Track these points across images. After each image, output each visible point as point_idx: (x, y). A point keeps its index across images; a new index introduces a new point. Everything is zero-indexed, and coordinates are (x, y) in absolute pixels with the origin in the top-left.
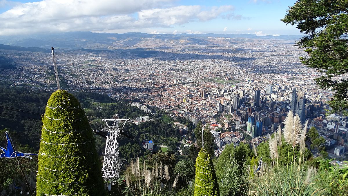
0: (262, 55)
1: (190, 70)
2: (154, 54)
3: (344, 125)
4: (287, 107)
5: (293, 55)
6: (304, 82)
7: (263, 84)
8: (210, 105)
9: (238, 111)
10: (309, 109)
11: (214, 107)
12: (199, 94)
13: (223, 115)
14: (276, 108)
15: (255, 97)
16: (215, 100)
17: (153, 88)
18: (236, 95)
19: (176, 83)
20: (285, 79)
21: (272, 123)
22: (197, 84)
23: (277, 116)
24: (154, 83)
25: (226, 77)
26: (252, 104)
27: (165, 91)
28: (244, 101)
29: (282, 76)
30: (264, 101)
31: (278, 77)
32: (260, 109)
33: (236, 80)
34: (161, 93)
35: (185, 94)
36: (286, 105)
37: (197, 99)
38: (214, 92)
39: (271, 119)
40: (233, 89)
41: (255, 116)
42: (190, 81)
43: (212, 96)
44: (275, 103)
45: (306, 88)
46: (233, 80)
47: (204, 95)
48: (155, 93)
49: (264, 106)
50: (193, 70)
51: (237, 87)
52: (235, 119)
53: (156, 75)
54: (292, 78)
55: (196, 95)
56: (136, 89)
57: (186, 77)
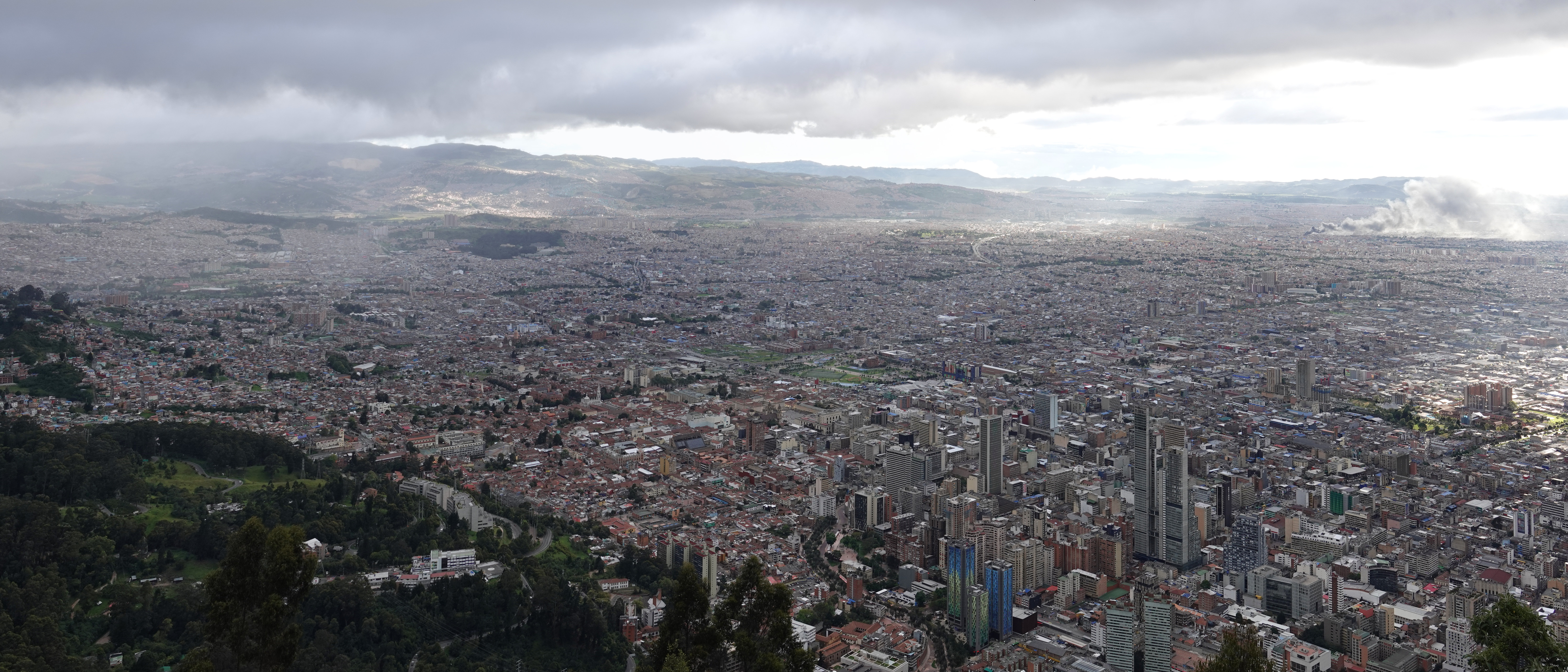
0: (1016, 256)
1: (705, 320)
2: (546, 244)
3: (1365, 577)
4: (1122, 496)
5: (1140, 262)
6: (1189, 380)
7: (1021, 389)
8: (782, 486)
9: (905, 515)
10: (1215, 504)
11: (799, 498)
12: (737, 434)
13: (840, 537)
14: (1078, 498)
15: (984, 448)
16: (809, 465)
17: (520, 406)
18: (903, 439)
19: (632, 383)
20: (1113, 364)
21: (1059, 571)
22: (729, 389)
23: (1079, 539)
24: (528, 381)
25: (860, 356)
26: (972, 483)
27: (576, 418)
28: (937, 468)
29: (1101, 352)
30: (1024, 468)
31: (1082, 357)
32: (1005, 507)
33: (904, 369)
34: (554, 431)
35: (668, 433)
36: (1115, 487)
37: (725, 460)
38: (805, 426)
39: (1052, 552)
40: (888, 409)
41: (980, 541)
42: (702, 373)
43: (796, 444)
44: (1070, 477)
45: (1197, 406)
46: (893, 366)
47: (756, 438)
48: (528, 427)
49: (1024, 488)
50: (720, 319)
51: (906, 403)
52: (894, 554)
53: (543, 342)
54: (1141, 359)
55: (721, 438)
56: (437, 409)
57: (682, 354)
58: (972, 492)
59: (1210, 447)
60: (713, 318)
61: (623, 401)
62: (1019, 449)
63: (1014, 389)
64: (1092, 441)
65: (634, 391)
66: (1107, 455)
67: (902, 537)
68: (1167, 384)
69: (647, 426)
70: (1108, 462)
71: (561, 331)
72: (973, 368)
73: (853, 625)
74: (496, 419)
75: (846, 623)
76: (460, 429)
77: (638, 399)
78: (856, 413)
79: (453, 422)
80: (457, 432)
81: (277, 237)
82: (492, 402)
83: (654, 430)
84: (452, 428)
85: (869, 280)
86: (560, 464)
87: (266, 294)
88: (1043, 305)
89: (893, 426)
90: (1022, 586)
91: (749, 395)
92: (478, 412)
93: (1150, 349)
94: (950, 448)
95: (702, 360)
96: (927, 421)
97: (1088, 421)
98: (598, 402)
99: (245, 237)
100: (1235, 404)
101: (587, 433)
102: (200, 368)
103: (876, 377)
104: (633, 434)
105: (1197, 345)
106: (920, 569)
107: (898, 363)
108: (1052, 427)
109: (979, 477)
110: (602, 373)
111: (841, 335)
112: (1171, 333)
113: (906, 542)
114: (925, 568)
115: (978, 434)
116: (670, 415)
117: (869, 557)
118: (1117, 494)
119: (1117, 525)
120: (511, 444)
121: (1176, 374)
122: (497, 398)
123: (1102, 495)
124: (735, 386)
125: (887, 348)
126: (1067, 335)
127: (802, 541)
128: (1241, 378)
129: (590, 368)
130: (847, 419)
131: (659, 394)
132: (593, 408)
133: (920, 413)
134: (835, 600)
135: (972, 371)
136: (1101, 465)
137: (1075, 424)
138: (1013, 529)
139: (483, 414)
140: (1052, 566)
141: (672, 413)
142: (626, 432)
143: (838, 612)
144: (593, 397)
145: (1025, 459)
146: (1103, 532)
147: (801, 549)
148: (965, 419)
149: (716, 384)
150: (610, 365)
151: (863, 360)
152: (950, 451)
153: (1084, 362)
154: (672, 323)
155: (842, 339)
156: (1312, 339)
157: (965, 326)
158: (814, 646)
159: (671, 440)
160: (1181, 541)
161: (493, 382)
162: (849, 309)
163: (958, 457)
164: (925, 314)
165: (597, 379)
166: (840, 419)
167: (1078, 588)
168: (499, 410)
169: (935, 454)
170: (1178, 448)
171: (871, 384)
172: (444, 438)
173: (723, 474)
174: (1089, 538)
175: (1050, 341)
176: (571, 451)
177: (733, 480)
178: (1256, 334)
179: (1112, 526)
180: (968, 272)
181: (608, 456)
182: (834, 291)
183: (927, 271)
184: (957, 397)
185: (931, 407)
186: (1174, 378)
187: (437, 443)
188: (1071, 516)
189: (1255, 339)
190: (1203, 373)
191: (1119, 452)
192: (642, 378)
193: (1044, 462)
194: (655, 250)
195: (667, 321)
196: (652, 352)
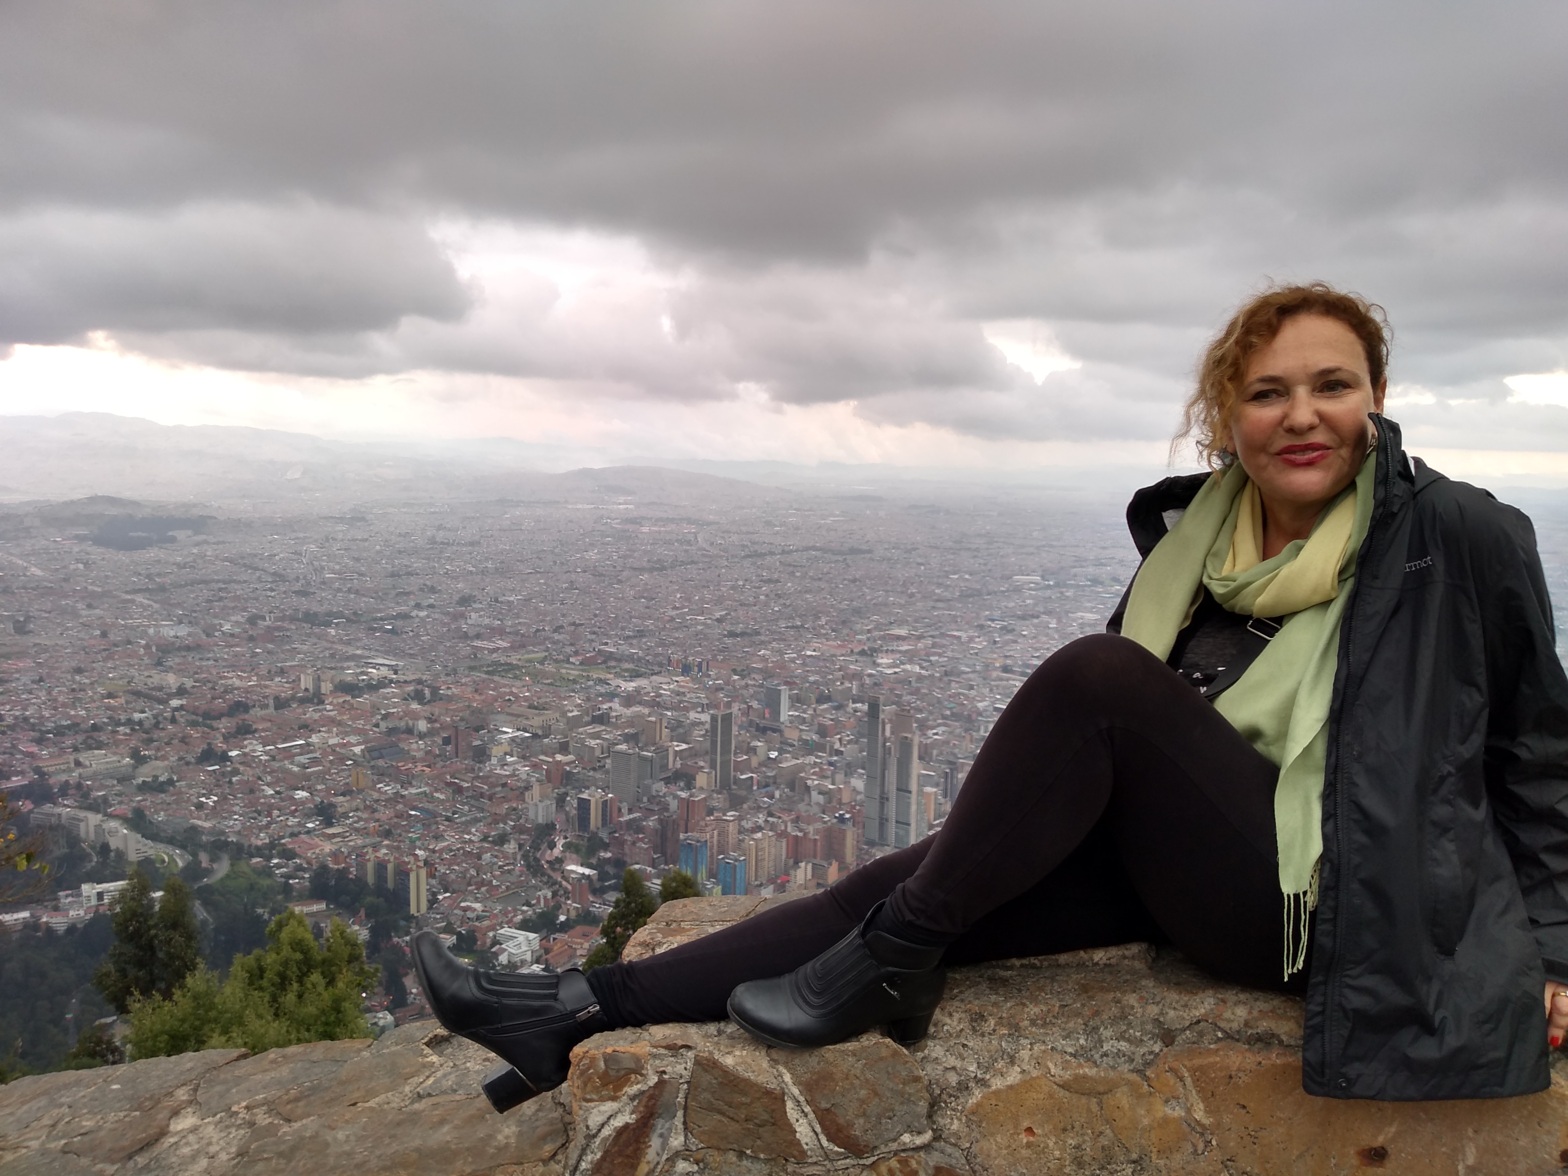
0: (743, 546)
1: (395, 618)
2: (189, 532)
4: (852, 784)
5: (871, 552)
6: (917, 669)
7: (750, 682)
8: (494, 794)
9: (631, 816)
10: (941, 788)
11: (514, 805)
12: (440, 741)
13: (560, 843)
14: (808, 789)
15: (714, 743)
16: (524, 770)
17: (173, 721)
18: (627, 738)
19: (311, 690)
20: (843, 655)
21: (791, 861)
22: (427, 691)
23: (811, 829)
24: (181, 692)
25: (576, 653)
26: (701, 780)
27: (245, 731)
28: (664, 767)
29: (831, 643)
30: (755, 762)
31: (812, 649)
32: (735, 803)
33: (626, 666)
34: (220, 745)
35: (359, 744)
36: (846, 775)
37: (427, 770)
38: (518, 730)
39: (784, 844)
40: (611, 708)
41: (712, 837)
42: (394, 676)
43: (508, 749)
44: (801, 768)
45: (926, 694)
46: (613, 663)
47: (463, 744)
48: (186, 744)
49: (755, 782)
50: (412, 617)
51: (629, 700)
52: (620, 856)
53: (197, 647)
54: (870, 649)
55: (423, 747)
56: (68, 727)
57: (369, 657)
58: (702, 788)
59: (936, 734)
60: (405, 616)
61: (300, 710)
62: (749, 743)
63: (743, 683)
64: (823, 731)
65: (316, 698)
66: (837, 746)
67: (629, 838)
68: (895, 673)
69: (333, 737)
70: (838, 753)
71: (216, 634)
72: (700, 663)
73: (579, 929)
74: (145, 736)
75: (572, 927)
76: (99, 748)
77: (320, 707)
78: (575, 713)
79: (90, 741)
80: (96, 752)
82: (137, 716)
83: (341, 741)
84: (90, 748)
85: (585, 572)
86: (230, 782)
88: (772, 596)
89: (616, 726)
90: (753, 879)
91: (450, 699)
92: (121, 729)
93: (879, 639)
94: (678, 746)
95: (394, 663)
96: (653, 719)
97: (818, 712)
98: (271, 710)
100: (960, 691)
101: (260, 748)
103: (595, 676)
104: (317, 747)
105: (925, 634)
106: (649, 869)
107: (619, 660)
108: (782, 719)
109: (708, 773)
110: (272, 680)
111: (555, 631)
112: (901, 623)
113: (634, 843)
114: (654, 867)
115: (707, 731)
116: (360, 724)
117: (594, 861)
118: (847, 783)
119: (848, 812)
120: (166, 763)
121: (904, 664)
122: (143, 712)
123: (833, 784)
124: (435, 690)
125: (606, 644)
126: (797, 627)
127: (520, 849)
128: (967, 666)
129: (257, 675)
130: (565, 720)
131: (344, 702)
132: (263, 719)
133: (646, 711)
134: (558, 907)
135: (700, 665)
136: (831, 755)
137: (805, 716)
138: (744, 823)
139: (128, 731)
140: (784, 857)
141: (362, 722)
142: (308, 744)
143: (562, 918)
144: (265, 706)
145: (755, 753)
146: (835, 821)
147: (519, 857)
148: (693, 715)
149: (412, 688)
150: (282, 672)
151: (580, 658)
152: (677, 749)
153: (814, 653)
154: (355, 622)
155: (556, 636)
156: (1035, 626)
157: (691, 619)
158: (538, 954)
159: (362, 750)
160: (909, 825)
161: (138, 694)
162: (563, 604)
163: (686, 754)
164: (647, 607)
165: (266, 687)
166: (558, 721)
167: (809, 876)
168: (147, 725)
169: (662, 752)
170: (909, 736)
171: (591, 683)
172: (81, 760)
173: (427, 784)
174: (820, 827)
175: (780, 633)
176: (242, 768)
177: (437, 791)
178: (982, 622)
179: (843, 814)
180: (693, 562)
181: (289, 772)
182: (544, 584)
183: (649, 561)
184: (684, 693)
185: (656, 704)
186: (902, 666)
187: (73, 765)
188: (802, 807)
189: (981, 627)
190: (930, 661)
191: (849, 742)
192: (323, 684)
193: (774, 755)
194: (327, 539)
195: (349, 620)
196: (332, 656)
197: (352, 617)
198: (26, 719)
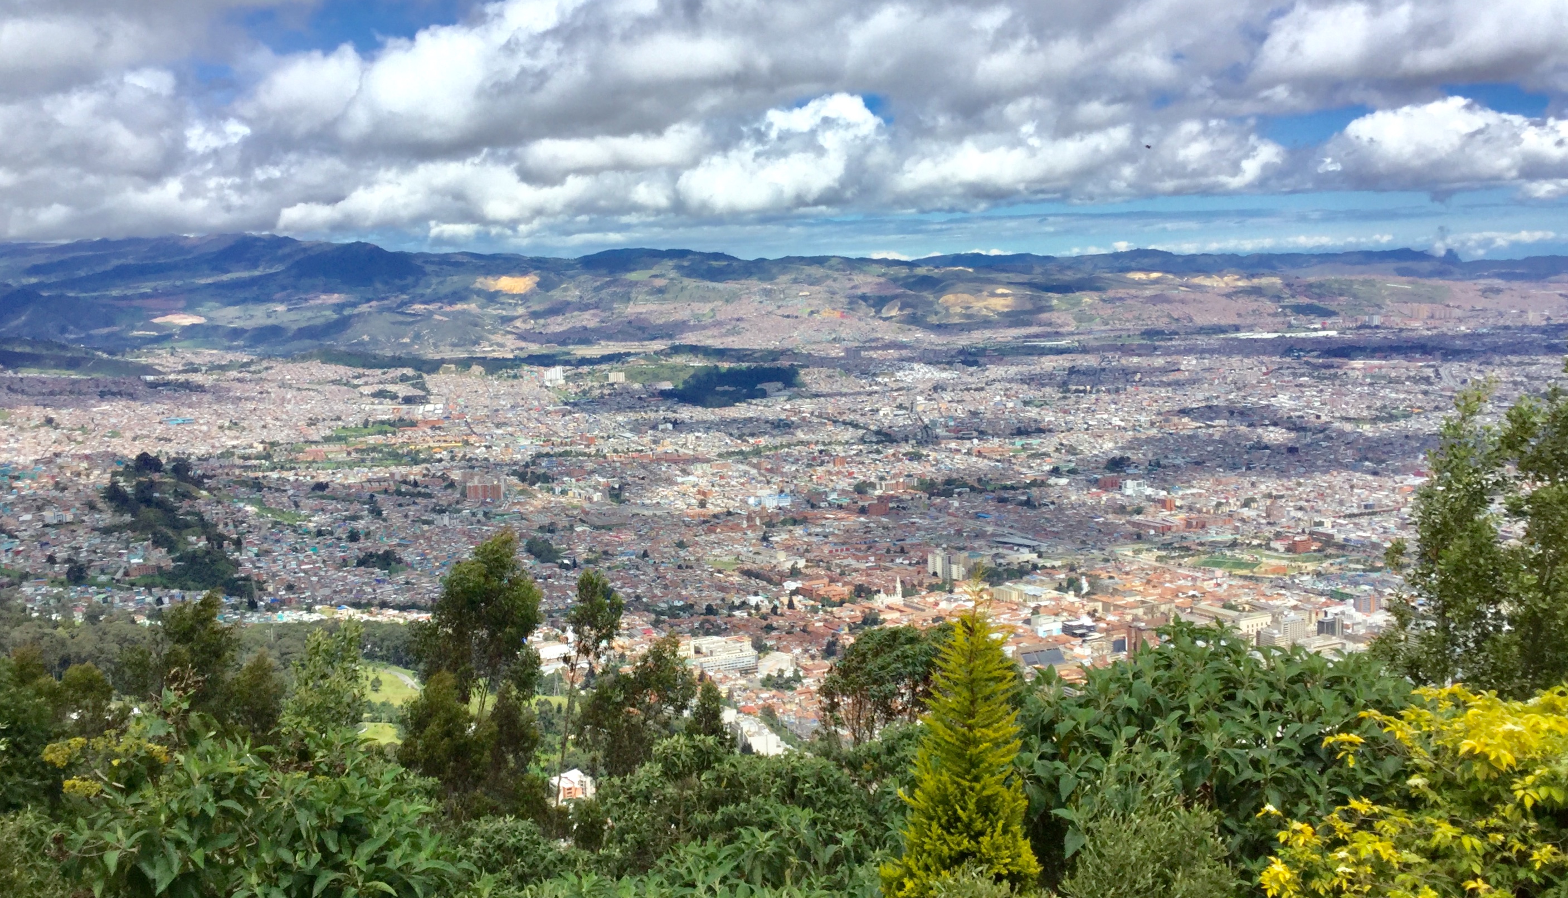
1: (1029, 486)
12: (1111, 645)
24: (794, 573)
25: (1279, 537)
34: (846, 637)
35: (1008, 643)
40: (1343, 612)
42: (1040, 560)
46: (1337, 550)
48: (809, 634)
50: (1050, 486)
51: (1368, 603)
53: (801, 521)
55: (1091, 651)
56: (681, 608)
57: (1004, 536)
60: (1041, 485)
71: (822, 505)
74: (763, 622)
76: (717, 634)
77: (955, 596)
78: (1294, 616)
79: (707, 626)
80: (715, 639)
81: (423, 387)
82: (753, 600)
84: (707, 633)
87: (424, 461)
91: (1116, 593)
92: (737, 613)
95: (1035, 543)
98: (897, 600)
99: (381, 387)
102: (371, 555)
103: (1310, 569)
107: (1344, 547)
110: (892, 561)
120: (790, 654)
122: (758, 595)
124: (1094, 579)
129: (875, 554)
131: (982, 590)
132: (892, 608)
139: (744, 616)
141: (1008, 616)
144: (890, 593)
149: (1064, 577)
150: (903, 552)
151: (1285, 543)
154: (981, 492)
159: (1015, 651)
161: (748, 573)
165: (888, 570)
168: (764, 610)
172: (701, 647)
187: (692, 652)
192: (954, 567)
194: (935, 389)
195: (973, 489)
196: (959, 533)
197: (976, 485)
198: (638, 598)
